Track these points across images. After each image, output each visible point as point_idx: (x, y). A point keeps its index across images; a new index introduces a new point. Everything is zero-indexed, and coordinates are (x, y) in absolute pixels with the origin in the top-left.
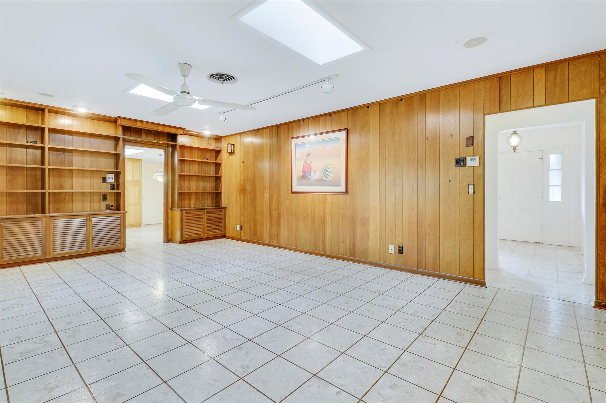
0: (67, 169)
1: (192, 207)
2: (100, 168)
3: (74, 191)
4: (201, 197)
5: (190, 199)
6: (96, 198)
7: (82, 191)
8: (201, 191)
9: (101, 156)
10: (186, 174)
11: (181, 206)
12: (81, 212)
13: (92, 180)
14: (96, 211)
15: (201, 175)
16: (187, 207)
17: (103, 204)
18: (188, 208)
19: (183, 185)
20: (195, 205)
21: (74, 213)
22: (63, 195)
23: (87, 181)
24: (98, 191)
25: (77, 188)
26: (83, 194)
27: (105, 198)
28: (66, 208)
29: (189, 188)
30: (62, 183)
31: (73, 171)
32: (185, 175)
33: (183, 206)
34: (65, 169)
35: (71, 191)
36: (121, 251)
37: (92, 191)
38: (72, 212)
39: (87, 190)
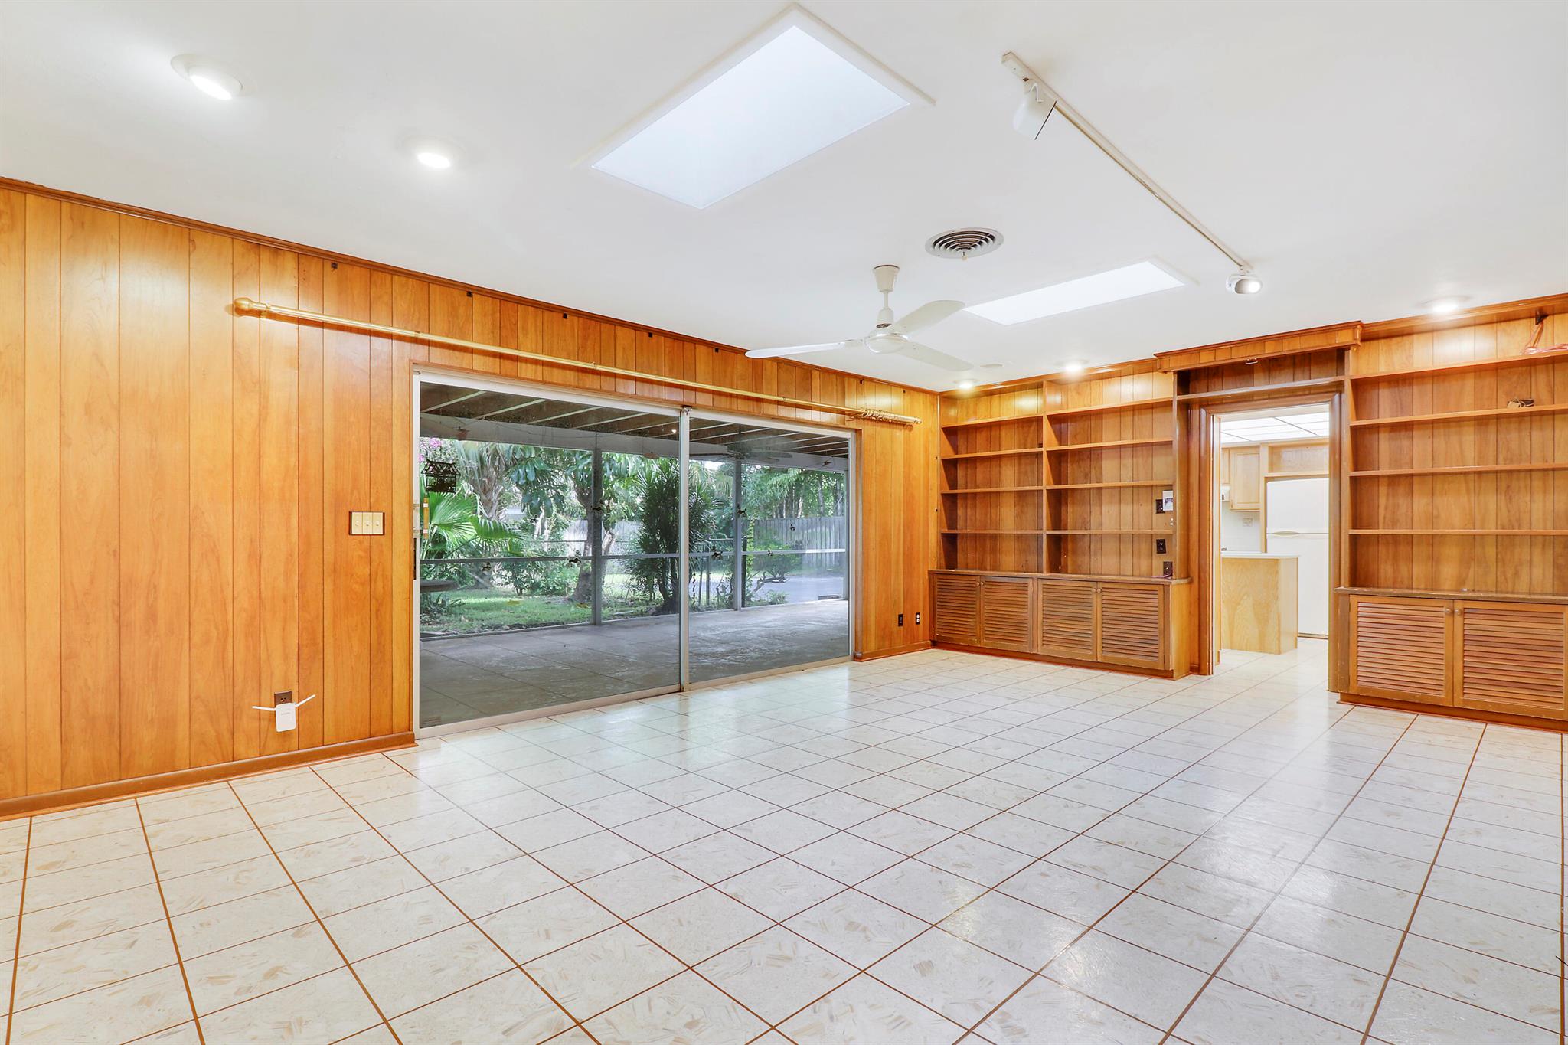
0: (1093, 488)
1: (1447, 587)
2: (1152, 480)
3: (1104, 531)
4: (1491, 551)
5: (1434, 559)
6: (1144, 547)
7: (1119, 532)
8: (1492, 529)
9: (1155, 451)
10: (1416, 470)
11: (1395, 582)
12: (1117, 575)
13: (1136, 507)
14: (1143, 576)
15: (1492, 467)
16: (1423, 586)
17: (1158, 561)
18: (1426, 589)
19: (1403, 509)
20: (1461, 582)
21: (1104, 577)
22: (1087, 539)
23: (1127, 509)
24: (1149, 531)
25: (1109, 527)
26: (1120, 537)
27: (1161, 546)
28: (1092, 567)
29: (1432, 519)
30: (1086, 516)
31: (1104, 490)
32: (1412, 476)
33: (1402, 582)
34: (1090, 489)
35: (1099, 532)
36: (1165, 677)
37: (1136, 531)
38: (1102, 574)
39: (1126, 529)
